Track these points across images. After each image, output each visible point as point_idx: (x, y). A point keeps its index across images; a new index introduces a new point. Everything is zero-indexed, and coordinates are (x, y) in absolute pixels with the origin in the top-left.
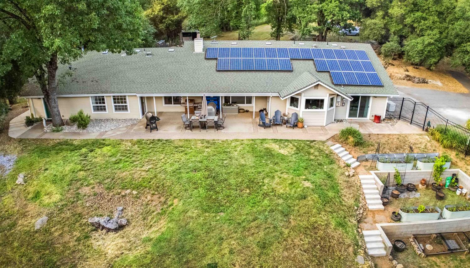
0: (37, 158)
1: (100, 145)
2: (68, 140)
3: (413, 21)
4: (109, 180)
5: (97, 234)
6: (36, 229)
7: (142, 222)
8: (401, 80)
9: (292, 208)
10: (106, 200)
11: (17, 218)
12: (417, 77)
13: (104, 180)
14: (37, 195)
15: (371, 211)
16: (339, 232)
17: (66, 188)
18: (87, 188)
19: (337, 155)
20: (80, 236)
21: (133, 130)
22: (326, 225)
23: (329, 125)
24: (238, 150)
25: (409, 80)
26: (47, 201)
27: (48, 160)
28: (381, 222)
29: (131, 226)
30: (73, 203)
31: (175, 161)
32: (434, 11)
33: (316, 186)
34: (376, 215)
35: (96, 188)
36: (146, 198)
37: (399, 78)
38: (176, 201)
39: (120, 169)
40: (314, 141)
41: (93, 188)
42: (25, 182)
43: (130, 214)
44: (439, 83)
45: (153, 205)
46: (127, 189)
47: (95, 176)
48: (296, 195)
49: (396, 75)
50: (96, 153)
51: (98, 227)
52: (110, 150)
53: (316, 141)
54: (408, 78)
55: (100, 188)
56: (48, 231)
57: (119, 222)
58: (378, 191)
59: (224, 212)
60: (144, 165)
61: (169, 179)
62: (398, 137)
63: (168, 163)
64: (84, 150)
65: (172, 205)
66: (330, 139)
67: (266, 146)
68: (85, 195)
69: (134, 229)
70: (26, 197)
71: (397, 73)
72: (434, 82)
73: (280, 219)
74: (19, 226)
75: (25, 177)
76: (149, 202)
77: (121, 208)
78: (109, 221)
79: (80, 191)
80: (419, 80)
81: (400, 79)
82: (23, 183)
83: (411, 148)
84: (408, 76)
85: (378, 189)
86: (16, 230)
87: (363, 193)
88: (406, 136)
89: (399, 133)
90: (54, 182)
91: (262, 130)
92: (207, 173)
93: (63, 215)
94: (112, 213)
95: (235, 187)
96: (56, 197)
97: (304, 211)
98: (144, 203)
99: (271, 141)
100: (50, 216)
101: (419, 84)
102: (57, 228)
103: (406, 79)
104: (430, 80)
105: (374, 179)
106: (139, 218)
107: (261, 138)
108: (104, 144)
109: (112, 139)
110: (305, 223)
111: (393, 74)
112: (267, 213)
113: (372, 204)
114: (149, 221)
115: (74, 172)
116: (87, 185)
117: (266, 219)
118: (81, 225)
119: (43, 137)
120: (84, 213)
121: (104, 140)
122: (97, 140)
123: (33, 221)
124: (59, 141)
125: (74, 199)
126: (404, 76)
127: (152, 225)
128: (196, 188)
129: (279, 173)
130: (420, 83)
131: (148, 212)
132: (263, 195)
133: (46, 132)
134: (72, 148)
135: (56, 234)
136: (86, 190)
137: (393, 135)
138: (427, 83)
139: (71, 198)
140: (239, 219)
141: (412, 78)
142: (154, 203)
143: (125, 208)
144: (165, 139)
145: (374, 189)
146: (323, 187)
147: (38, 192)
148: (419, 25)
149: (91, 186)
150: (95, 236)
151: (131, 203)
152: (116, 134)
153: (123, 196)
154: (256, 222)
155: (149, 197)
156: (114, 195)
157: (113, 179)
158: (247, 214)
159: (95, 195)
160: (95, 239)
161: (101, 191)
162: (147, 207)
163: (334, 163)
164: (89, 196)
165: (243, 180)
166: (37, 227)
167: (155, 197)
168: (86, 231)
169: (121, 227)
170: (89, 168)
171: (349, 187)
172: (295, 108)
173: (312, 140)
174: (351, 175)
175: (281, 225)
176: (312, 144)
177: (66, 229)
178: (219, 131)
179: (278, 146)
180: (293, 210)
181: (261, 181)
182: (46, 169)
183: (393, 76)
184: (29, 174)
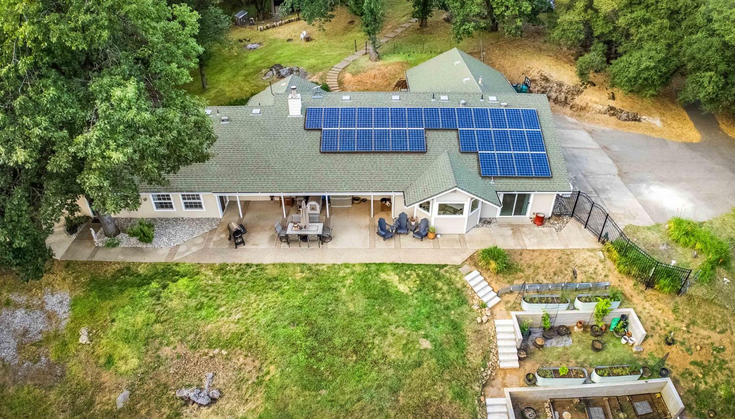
0: (97, 300)
1: (173, 276)
2: (129, 263)
3: (629, 24)
4: (192, 336)
5: (188, 410)
6: (118, 407)
7: (237, 393)
8: (602, 113)
9: (403, 381)
10: (192, 364)
11: (93, 394)
12: (626, 110)
13: (186, 336)
14: (110, 361)
15: (503, 369)
16: (455, 406)
17: (143, 349)
18: (167, 348)
19: (472, 289)
20: (170, 413)
21: (212, 244)
22: (441, 398)
23: (470, 233)
24: (347, 285)
25: (613, 115)
26: (123, 368)
27: (112, 304)
28: (511, 385)
29: (224, 399)
30: (154, 370)
31: (270, 307)
32: (664, 9)
33: (435, 346)
34: (508, 375)
35: (179, 347)
36: (238, 360)
37: (598, 111)
38: (272, 367)
39: (203, 319)
40: (446, 265)
41: (175, 348)
42: (91, 341)
43: (221, 382)
44: (657, 122)
45: (247, 371)
46: (215, 348)
47: (175, 330)
48: (410, 362)
49: (595, 105)
50: (171, 292)
51: (187, 401)
52: (188, 286)
53: (448, 265)
54: (612, 112)
55: (183, 347)
56: (133, 409)
57: (211, 395)
58: (514, 343)
59: (326, 389)
60: (231, 314)
61: (263, 337)
62: (559, 254)
63: (261, 309)
64: (154, 285)
65: (268, 373)
66: (466, 260)
67: (383, 276)
68: (167, 359)
69: (228, 402)
70: (96, 363)
71: (596, 103)
72: (650, 120)
73: (388, 397)
74: (98, 404)
75: (89, 333)
76: (243, 366)
77: (211, 374)
78: (200, 395)
79: (159, 352)
80: (628, 116)
81: (600, 112)
82: (88, 342)
83: (574, 273)
84: (612, 108)
85: (515, 340)
86: (95, 410)
87: (496, 346)
88: (572, 253)
89: (563, 248)
90: (127, 340)
91: (381, 243)
92: (308, 328)
93: (146, 387)
94: (201, 381)
95: (339, 351)
96: (134, 362)
97: (416, 385)
98: (236, 366)
99: (389, 267)
100: (132, 388)
101: (627, 123)
102: (142, 405)
103: (608, 113)
104: (644, 117)
105: (514, 326)
106: (232, 387)
107: (377, 262)
108: (177, 274)
109: (188, 262)
110: (415, 400)
111: (590, 104)
112: (373, 391)
113: (505, 361)
114: (244, 392)
115: (148, 324)
116: (167, 345)
117: (372, 397)
118: (168, 399)
119: (96, 258)
120: (170, 383)
121: (177, 264)
122: (168, 265)
123: (113, 396)
124: (119, 267)
125: (154, 364)
126: (606, 108)
127: (247, 400)
128: (295, 353)
129: (392, 328)
130: (629, 120)
131: (242, 380)
132: (372, 363)
133: (98, 248)
134: (138, 280)
135: (143, 412)
136: (166, 351)
137: (554, 251)
138: (639, 120)
139: (151, 362)
140: (342, 399)
141: (617, 111)
142: (248, 368)
143: (215, 374)
144: (255, 262)
145: (511, 339)
146: (445, 346)
147: (110, 356)
148: (637, 30)
149: (172, 346)
150: (186, 412)
151: (221, 367)
152: (191, 253)
153: (211, 357)
154: (360, 403)
155: (241, 360)
156: (200, 355)
157: (196, 335)
158: (351, 392)
159: (178, 357)
160: (186, 416)
161: (184, 352)
162: (240, 373)
163: (465, 303)
164: (172, 359)
165: (350, 340)
166: (120, 405)
167: (249, 360)
168: (175, 406)
169: (213, 400)
170: (165, 318)
171: (479, 340)
172: (425, 212)
173: (443, 264)
174: (484, 321)
175: (388, 406)
176: (442, 271)
177: (153, 405)
178: (325, 244)
179: (397, 277)
180: (404, 385)
181: (371, 341)
182: (113, 321)
183: (589, 107)
184: (93, 329)
